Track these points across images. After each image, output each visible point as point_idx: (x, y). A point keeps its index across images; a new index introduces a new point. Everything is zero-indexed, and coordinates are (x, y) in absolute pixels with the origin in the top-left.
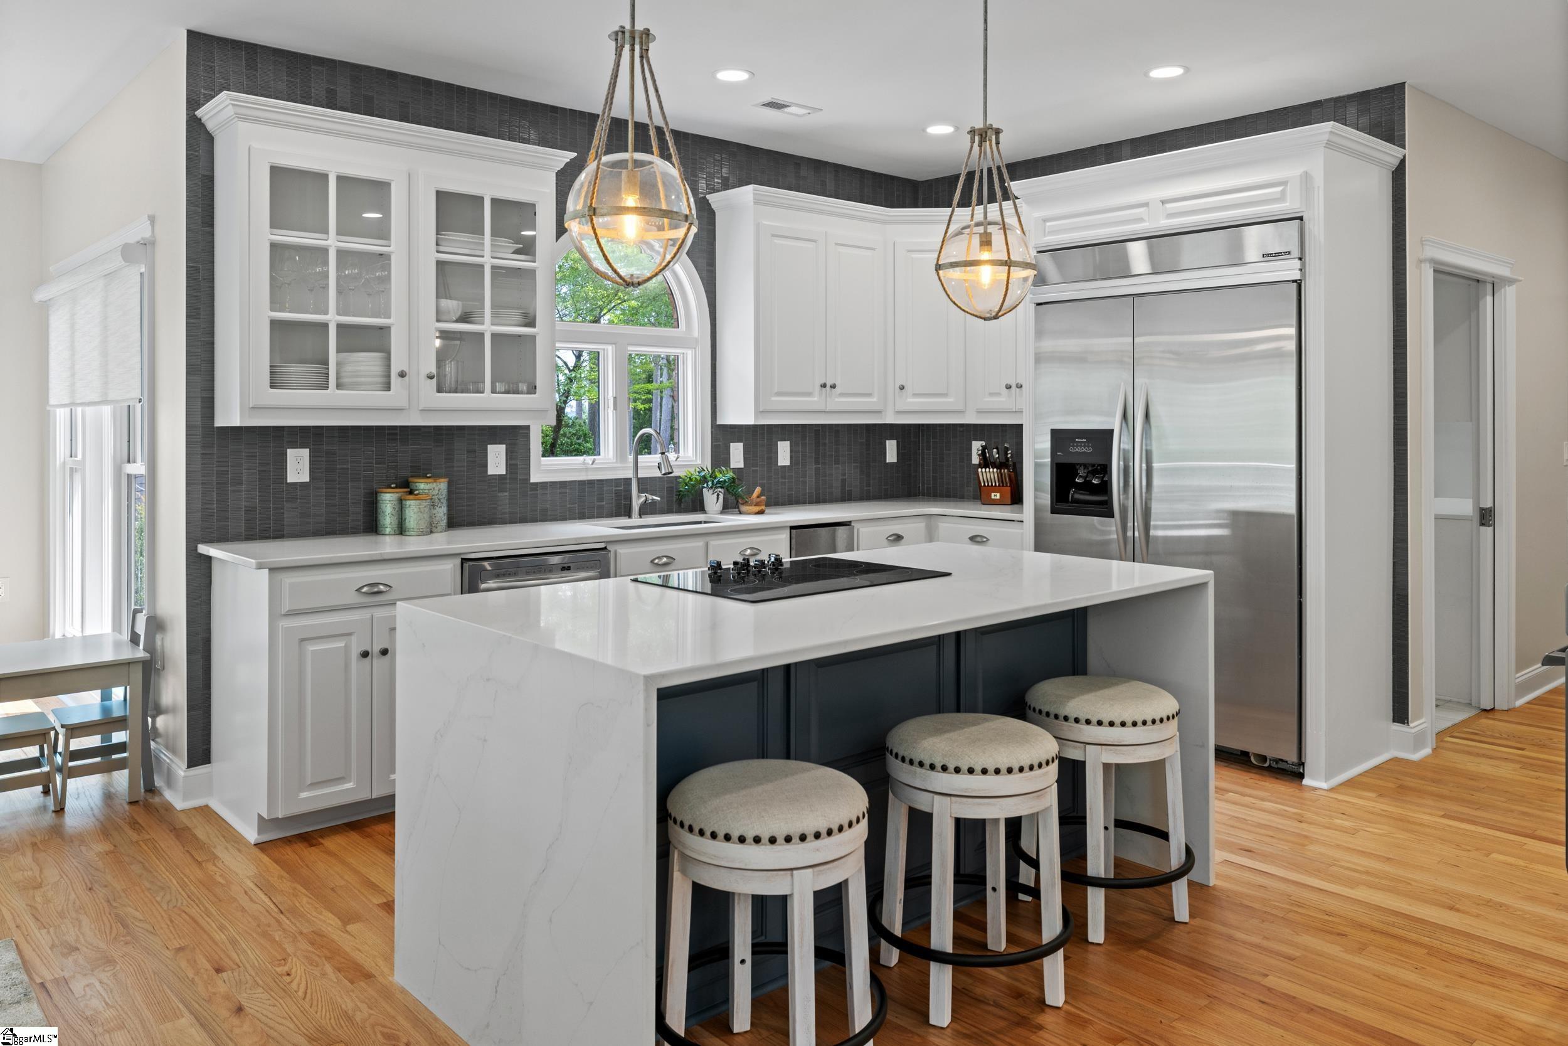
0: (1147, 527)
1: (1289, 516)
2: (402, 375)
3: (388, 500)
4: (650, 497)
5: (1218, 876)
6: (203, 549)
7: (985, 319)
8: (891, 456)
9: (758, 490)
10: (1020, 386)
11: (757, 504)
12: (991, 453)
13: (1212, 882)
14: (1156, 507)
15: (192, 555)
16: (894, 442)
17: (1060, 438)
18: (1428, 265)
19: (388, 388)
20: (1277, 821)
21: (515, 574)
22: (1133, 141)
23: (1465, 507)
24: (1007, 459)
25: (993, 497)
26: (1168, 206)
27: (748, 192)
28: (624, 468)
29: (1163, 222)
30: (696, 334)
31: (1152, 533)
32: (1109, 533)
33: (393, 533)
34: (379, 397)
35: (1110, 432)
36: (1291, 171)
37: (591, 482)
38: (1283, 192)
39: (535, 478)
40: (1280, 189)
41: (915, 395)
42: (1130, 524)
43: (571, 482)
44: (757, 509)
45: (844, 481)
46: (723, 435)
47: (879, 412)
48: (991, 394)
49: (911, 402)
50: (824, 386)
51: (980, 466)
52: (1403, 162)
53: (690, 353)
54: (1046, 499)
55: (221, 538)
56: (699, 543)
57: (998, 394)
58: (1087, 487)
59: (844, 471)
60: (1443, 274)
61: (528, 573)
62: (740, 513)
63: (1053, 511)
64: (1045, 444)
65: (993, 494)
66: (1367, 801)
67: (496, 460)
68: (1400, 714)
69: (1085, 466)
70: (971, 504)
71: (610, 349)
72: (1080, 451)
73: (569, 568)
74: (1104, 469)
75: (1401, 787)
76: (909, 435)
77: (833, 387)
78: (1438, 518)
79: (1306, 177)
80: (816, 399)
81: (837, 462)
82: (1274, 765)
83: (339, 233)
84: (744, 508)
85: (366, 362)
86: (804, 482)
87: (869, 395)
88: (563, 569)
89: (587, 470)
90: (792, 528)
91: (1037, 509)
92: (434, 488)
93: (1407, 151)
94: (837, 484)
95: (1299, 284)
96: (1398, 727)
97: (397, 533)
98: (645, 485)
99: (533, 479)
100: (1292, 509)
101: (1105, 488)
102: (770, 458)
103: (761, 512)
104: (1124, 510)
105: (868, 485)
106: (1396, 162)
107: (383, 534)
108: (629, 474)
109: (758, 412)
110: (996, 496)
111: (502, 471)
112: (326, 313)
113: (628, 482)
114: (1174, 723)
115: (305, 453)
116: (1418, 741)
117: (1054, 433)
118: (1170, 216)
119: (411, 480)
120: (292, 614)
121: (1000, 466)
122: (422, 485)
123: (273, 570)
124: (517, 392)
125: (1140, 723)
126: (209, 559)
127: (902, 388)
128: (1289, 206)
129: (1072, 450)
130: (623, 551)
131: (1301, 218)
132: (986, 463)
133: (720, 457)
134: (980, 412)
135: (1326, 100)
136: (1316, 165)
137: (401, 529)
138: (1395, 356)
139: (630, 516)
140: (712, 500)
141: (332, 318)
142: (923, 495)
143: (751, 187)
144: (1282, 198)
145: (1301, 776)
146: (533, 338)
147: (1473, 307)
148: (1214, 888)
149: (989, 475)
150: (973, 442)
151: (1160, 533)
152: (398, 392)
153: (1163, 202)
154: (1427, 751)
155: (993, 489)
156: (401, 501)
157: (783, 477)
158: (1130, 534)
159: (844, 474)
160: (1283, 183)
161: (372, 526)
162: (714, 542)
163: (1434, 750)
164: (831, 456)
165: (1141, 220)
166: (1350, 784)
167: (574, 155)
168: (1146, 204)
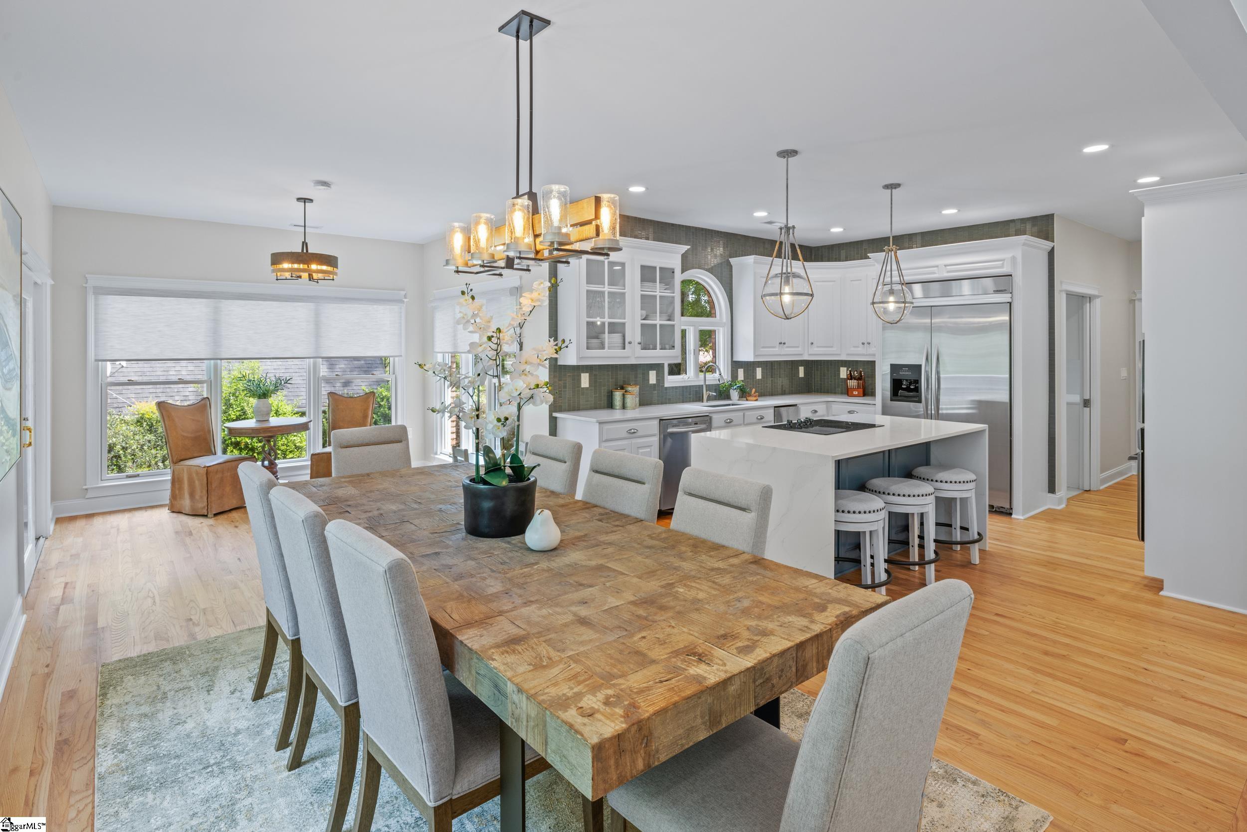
0: (938, 408)
1: (1007, 403)
2: (630, 343)
3: (618, 395)
4: (711, 393)
5: (989, 548)
6: (555, 415)
7: (892, 324)
8: (801, 374)
9: (754, 390)
10: (869, 343)
11: (755, 396)
12: (854, 373)
13: (987, 549)
14: (942, 398)
15: (551, 415)
16: (803, 368)
17: (894, 368)
18: (1063, 293)
19: (624, 349)
20: (1005, 530)
21: (679, 426)
22: (923, 234)
23: (1076, 398)
24: (861, 376)
26: (948, 267)
27: (750, 259)
28: (699, 381)
29: (946, 275)
30: (724, 320)
31: (940, 412)
32: (920, 411)
33: (620, 409)
34: (619, 352)
35: (920, 366)
36: (1007, 255)
37: (687, 387)
38: (1003, 264)
39: (666, 385)
40: (1001, 262)
41: (818, 347)
42: (929, 407)
43: (680, 387)
44: (755, 398)
45: (782, 386)
46: (736, 365)
47: (802, 355)
48: (854, 347)
49: (815, 350)
50: (781, 343)
51: (848, 379)
52: (1053, 248)
53: (721, 329)
54: (888, 394)
55: (560, 410)
56: (741, 414)
57: (858, 347)
58: (908, 389)
59: (783, 381)
60: (1070, 295)
61: (683, 425)
62: (747, 400)
63: (891, 400)
64: (888, 370)
65: (854, 392)
66: (1042, 524)
67: (652, 378)
68: (1052, 489)
69: (907, 380)
70: (840, 396)
71: (692, 328)
72: (905, 374)
73: (697, 424)
74: (917, 382)
75: (1055, 519)
76: (810, 365)
77: (784, 344)
78: (1068, 404)
79: (1014, 259)
80: (777, 349)
81: (780, 377)
82: (998, 510)
83: (609, 285)
84: (749, 398)
85: (617, 337)
86: (767, 386)
87: (798, 347)
88: (695, 424)
89: (685, 381)
90: (775, 407)
91: (883, 400)
92: (634, 390)
93: (1055, 244)
94: (779, 387)
95: (1010, 303)
96: (1051, 495)
97: (622, 409)
98: (709, 388)
99: (665, 386)
100: (1008, 401)
101: (917, 390)
102: (753, 376)
103: (757, 400)
104: (926, 399)
105: (792, 387)
106: (1050, 248)
107: (616, 409)
108: (702, 383)
109: (756, 356)
111: (655, 382)
112: (604, 318)
113: (701, 387)
114: (974, 483)
115: (587, 375)
116: (1060, 502)
117: (892, 365)
118: (948, 272)
119: (625, 386)
120: (607, 441)
121: (859, 378)
122: (630, 389)
123: (600, 423)
124: (665, 349)
125: (962, 482)
126: (556, 418)
127: (812, 344)
128: (1005, 270)
129: (901, 373)
130: (714, 416)
131: (1011, 275)
132: (851, 377)
133: (734, 376)
134: (848, 355)
136: (1018, 254)
137: (624, 407)
138: (1049, 333)
139: (702, 402)
140: (734, 394)
141: (607, 320)
142: (815, 392)
143: (753, 256)
144: (1002, 266)
145: (1011, 514)
146: (673, 326)
147: (1081, 308)
148: (988, 551)
149: (852, 383)
150: (841, 368)
151: (944, 412)
152: (628, 351)
153: (945, 266)
154: (1063, 506)
155: (854, 389)
156: (624, 395)
157: (759, 384)
158: (929, 412)
159: (782, 383)
160: (1003, 260)
161: (610, 405)
162: (747, 413)
163: (1067, 505)
164: (777, 374)
165: (934, 273)
166: (1033, 517)
167: (689, 247)
168: (937, 266)
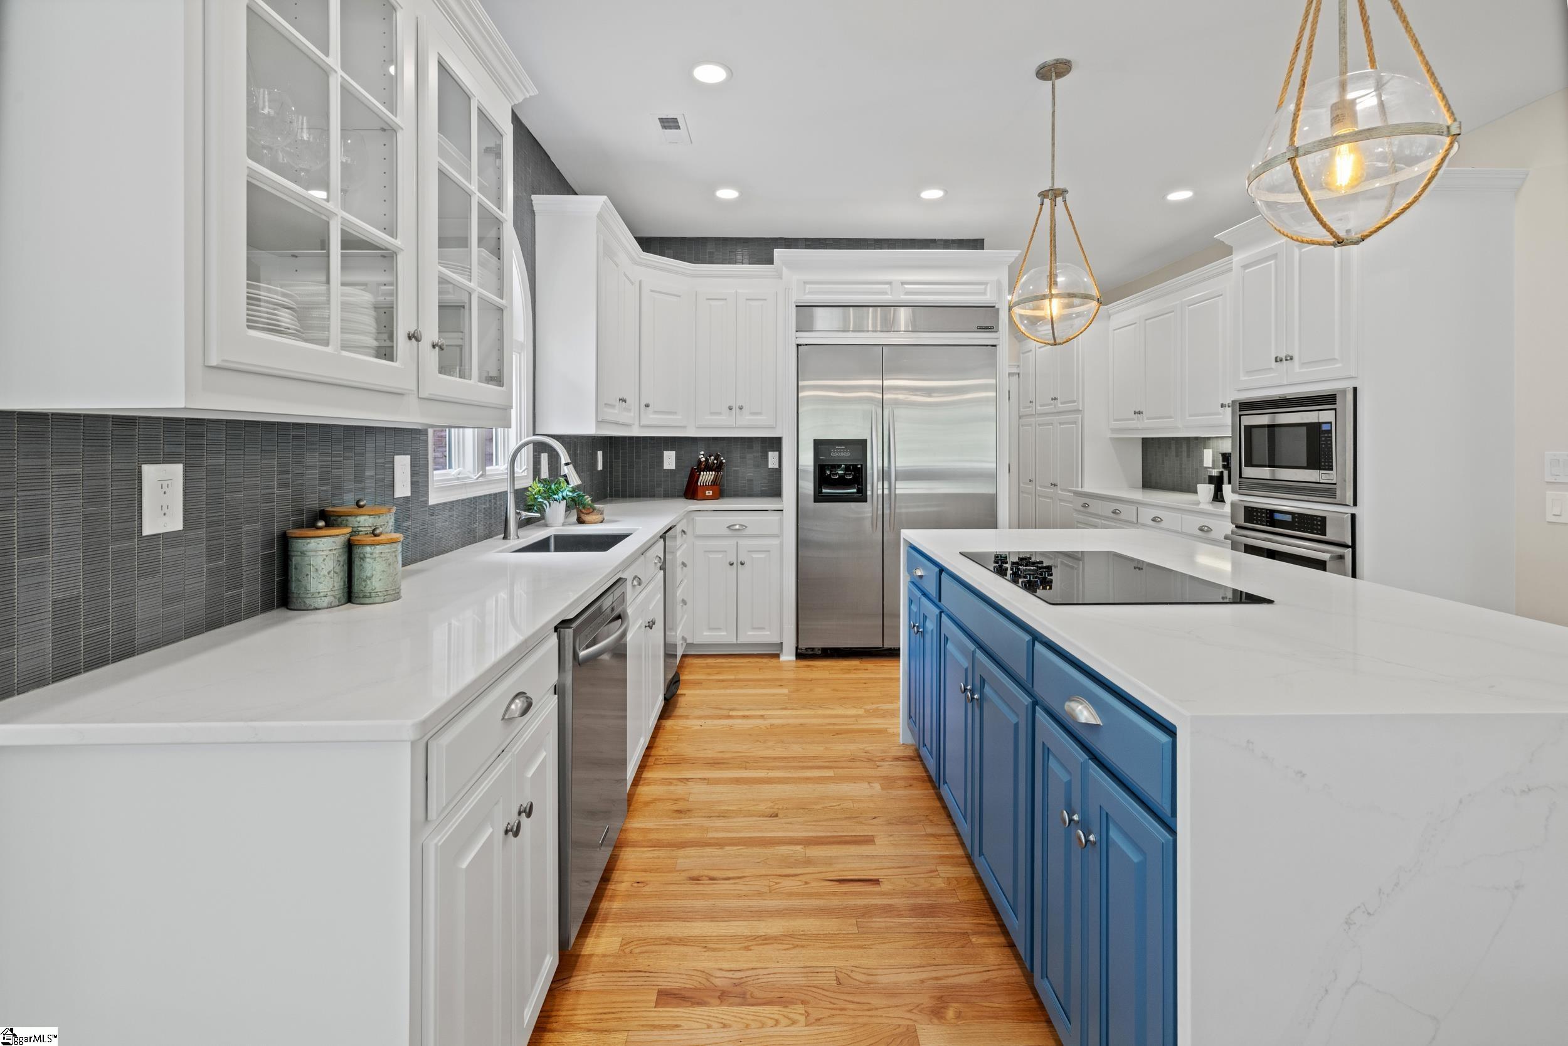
3: (320, 550)
10: (741, 408)
12: (710, 459)
17: (828, 446)
25: (707, 494)
26: (906, 286)
29: (902, 297)
30: (521, 338)
32: (865, 512)
33: (337, 604)
35: (865, 442)
36: (991, 277)
37: (470, 500)
38: (985, 289)
39: (433, 499)
40: (983, 287)
41: (655, 412)
42: (880, 508)
43: (457, 503)
44: (600, 518)
49: (650, 418)
50: (621, 400)
51: (700, 469)
53: (516, 357)
54: (811, 490)
57: (720, 414)
62: (583, 523)
63: (816, 500)
65: (707, 492)
67: (402, 478)
72: (841, 455)
77: (625, 401)
79: (998, 283)
84: (588, 518)
89: (465, 485)
95: (996, 347)
97: (343, 602)
101: (859, 481)
103: (603, 521)
107: (316, 609)
109: (600, 423)
110: (709, 493)
115: (176, 473)
117: (820, 443)
118: (907, 293)
127: (647, 406)
128: (984, 298)
129: (833, 455)
130: (627, 577)
131: (992, 307)
133: (536, 469)
134: (699, 427)
135: (939, 240)
137: (352, 594)
139: (505, 538)
140: (558, 511)
142: (611, 496)
144: (984, 293)
150: (665, 452)
153: (903, 283)
155: (707, 487)
156: (349, 547)
160: (986, 284)
165: (886, 293)
168: (890, 283)
